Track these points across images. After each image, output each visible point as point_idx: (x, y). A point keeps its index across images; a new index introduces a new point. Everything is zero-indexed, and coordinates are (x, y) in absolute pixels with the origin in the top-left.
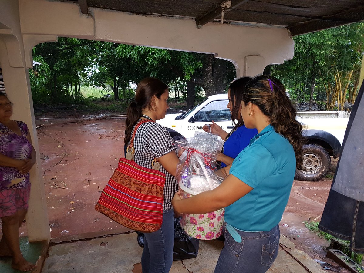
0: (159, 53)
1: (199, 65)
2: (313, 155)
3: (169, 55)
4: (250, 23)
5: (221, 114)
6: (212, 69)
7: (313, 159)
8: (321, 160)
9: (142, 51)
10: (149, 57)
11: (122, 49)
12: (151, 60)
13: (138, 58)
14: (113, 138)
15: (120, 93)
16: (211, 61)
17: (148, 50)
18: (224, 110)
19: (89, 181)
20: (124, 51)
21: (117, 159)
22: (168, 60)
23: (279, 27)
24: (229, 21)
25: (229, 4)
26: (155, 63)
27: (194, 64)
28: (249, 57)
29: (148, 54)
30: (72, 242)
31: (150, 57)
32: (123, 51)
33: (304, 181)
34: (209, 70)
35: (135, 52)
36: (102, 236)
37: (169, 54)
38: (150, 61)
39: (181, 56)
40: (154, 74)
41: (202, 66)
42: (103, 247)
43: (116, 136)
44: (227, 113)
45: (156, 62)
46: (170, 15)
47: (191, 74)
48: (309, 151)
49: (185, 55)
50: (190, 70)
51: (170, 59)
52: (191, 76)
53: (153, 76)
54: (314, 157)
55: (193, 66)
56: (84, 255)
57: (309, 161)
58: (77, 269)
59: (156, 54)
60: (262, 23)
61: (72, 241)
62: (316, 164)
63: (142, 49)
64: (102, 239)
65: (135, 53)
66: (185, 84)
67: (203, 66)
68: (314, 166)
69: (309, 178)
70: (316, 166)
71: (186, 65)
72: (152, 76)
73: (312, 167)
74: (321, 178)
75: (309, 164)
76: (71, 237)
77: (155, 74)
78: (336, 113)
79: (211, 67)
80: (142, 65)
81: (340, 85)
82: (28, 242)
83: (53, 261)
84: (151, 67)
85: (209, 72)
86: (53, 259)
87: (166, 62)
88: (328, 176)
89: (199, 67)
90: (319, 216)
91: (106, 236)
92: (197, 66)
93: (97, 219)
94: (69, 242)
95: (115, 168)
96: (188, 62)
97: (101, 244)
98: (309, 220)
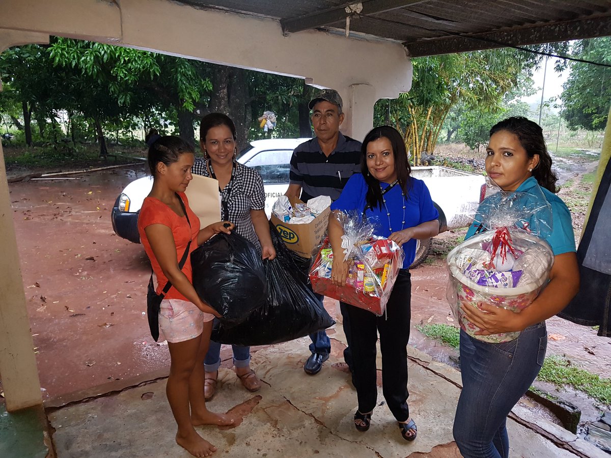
0: (139, 62)
1: (206, 86)
3: (157, 66)
4: (357, 33)
5: (277, 172)
6: (228, 94)
9: (105, 57)
10: (119, 67)
11: (61, 51)
12: (123, 73)
13: (93, 68)
14: (54, 218)
15: (34, 131)
16: (226, 81)
17: (117, 55)
18: (281, 167)
19: (43, 299)
20: (65, 55)
21: (79, 255)
22: (155, 75)
23: (394, 42)
24: (328, 28)
25: (358, 8)
26: (130, 79)
27: (196, 83)
28: (357, 86)
29: (115, 62)
30: (86, 402)
31: (121, 68)
32: (62, 55)
34: (222, 95)
35: (89, 57)
36: (137, 384)
37: (156, 64)
38: (122, 75)
39: (177, 69)
40: (126, 98)
41: (211, 88)
42: (149, 401)
43: (58, 213)
44: (287, 171)
45: (133, 77)
46: (243, 12)
47: (194, 101)
49: (185, 68)
50: (193, 94)
51: (160, 73)
52: (194, 105)
53: (124, 103)
55: (195, 86)
56: (122, 419)
58: (122, 441)
59: (132, 64)
60: (372, 35)
61: (85, 400)
63: (105, 52)
64: (139, 389)
65: (90, 59)
66: (163, 115)
67: (213, 88)
71: (183, 83)
72: (122, 101)
76: (80, 393)
77: (128, 98)
79: (225, 91)
81: (416, 127)
82: (6, 412)
83: (68, 436)
84: (120, 86)
85: (223, 98)
86: (66, 433)
87: (152, 77)
88: (426, 261)
89: (206, 89)
90: (433, 317)
91: (144, 383)
92: (203, 86)
93: (91, 361)
94: (80, 402)
95: (82, 272)
96: (188, 79)
97: (142, 397)
98: (422, 323)
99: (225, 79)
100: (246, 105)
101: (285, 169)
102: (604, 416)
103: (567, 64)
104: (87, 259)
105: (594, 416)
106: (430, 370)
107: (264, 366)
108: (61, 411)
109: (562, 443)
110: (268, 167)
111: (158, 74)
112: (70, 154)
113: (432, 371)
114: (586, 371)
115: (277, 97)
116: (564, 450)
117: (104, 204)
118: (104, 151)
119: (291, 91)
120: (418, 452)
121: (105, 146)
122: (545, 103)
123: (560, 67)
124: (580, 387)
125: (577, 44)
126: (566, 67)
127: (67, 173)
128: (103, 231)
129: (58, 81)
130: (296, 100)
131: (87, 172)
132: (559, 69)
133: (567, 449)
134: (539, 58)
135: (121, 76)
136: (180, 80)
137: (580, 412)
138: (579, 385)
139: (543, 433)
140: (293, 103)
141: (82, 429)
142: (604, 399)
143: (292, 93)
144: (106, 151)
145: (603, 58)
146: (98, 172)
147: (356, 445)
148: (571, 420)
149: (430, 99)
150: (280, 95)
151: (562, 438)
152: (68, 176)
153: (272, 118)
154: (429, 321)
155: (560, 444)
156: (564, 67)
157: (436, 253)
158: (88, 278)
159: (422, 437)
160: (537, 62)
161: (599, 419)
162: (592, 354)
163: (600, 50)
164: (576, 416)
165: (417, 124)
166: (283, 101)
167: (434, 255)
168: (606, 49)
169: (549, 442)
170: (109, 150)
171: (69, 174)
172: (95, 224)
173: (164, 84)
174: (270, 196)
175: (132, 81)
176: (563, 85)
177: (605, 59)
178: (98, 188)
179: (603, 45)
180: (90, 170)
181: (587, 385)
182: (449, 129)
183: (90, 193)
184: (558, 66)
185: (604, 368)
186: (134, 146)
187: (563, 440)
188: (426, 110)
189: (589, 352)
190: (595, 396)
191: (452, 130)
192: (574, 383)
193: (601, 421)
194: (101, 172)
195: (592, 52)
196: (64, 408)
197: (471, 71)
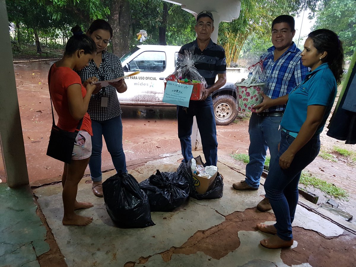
1: (107, 12)
2: (226, 104)
5: (154, 65)
6: (119, 18)
7: (226, 108)
8: (232, 108)
16: (118, 9)
18: (156, 62)
21: (32, 109)
27: (101, 9)
30: (53, 184)
33: (218, 125)
34: (115, 18)
40: (57, 16)
41: (109, 13)
44: (159, 64)
45: (63, 2)
48: (224, 101)
50: (98, 16)
53: (56, 19)
54: (227, 105)
55: (100, 11)
57: (223, 109)
61: (52, 183)
62: (228, 111)
68: (226, 113)
69: (223, 123)
70: (228, 113)
71: (93, 9)
72: (55, 17)
73: (225, 114)
74: (231, 123)
75: (223, 111)
76: (49, 180)
77: (59, 16)
78: (238, 70)
79: (118, 15)
80: (42, 5)
81: (229, 46)
82: (9, 188)
83: (46, 201)
84: (54, 8)
85: (116, 20)
86: (45, 199)
87: (75, 4)
88: (234, 121)
89: (106, 13)
90: (238, 150)
91: (86, 176)
92: (105, 12)
93: (48, 166)
94: (50, 184)
95: (35, 118)
96: (96, 6)
97: (86, 182)
98: (233, 153)
99: (118, 8)
100: (130, 26)
101: (158, 63)
102: (329, 200)
103: (315, 16)
104: (37, 112)
105: (324, 201)
106: (241, 173)
107: (152, 169)
108: (40, 188)
109: (311, 209)
110: (148, 62)
111: (79, 2)
112: (18, 51)
113: (242, 174)
114: (320, 179)
115: (149, 21)
116: (312, 212)
117: (42, 81)
118: (39, 50)
119: (157, 18)
120: (238, 211)
121: (40, 47)
122: (301, 38)
123: (311, 17)
124: (317, 186)
125: (321, 4)
126: (314, 17)
127: (17, 62)
128: (44, 96)
129: (11, 3)
130: (160, 24)
131: (29, 62)
132: (310, 18)
133: (314, 212)
134: (299, 11)
135: (55, 2)
136: (92, 7)
137: (318, 197)
138: (316, 186)
139: (302, 204)
140: (158, 26)
141: (54, 197)
142: (329, 193)
143: (158, 20)
144: (41, 50)
145: (335, 13)
146: (36, 62)
147: (205, 207)
148: (314, 200)
149: (239, 29)
150: (151, 20)
151: (311, 207)
152: (18, 63)
153: (145, 34)
154: (237, 152)
155: (310, 210)
156: (313, 17)
157: (239, 117)
158: (39, 122)
159: (239, 204)
160: (298, 13)
161: (327, 202)
162: (323, 171)
163: (334, 9)
164: (316, 199)
165: (229, 45)
166: (152, 24)
167: (238, 118)
168: (337, 8)
169: (304, 208)
170: (42, 50)
171: (18, 62)
172: (38, 92)
173: (81, 9)
174: (149, 79)
175: (62, 5)
176: (311, 28)
177: (336, 14)
178: (38, 71)
179: (335, 5)
180: (31, 61)
181: (320, 186)
182: (244, 50)
183: (33, 74)
184: (310, 16)
185: (329, 177)
186: (56, 48)
187: (312, 208)
188: (236, 35)
189: (321, 170)
190: (324, 191)
191: (246, 51)
192: (314, 184)
193: (328, 203)
194: (38, 62)
195: (329, 9)
196: (41, 187)
197: (261, 15)
